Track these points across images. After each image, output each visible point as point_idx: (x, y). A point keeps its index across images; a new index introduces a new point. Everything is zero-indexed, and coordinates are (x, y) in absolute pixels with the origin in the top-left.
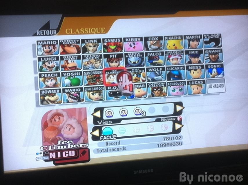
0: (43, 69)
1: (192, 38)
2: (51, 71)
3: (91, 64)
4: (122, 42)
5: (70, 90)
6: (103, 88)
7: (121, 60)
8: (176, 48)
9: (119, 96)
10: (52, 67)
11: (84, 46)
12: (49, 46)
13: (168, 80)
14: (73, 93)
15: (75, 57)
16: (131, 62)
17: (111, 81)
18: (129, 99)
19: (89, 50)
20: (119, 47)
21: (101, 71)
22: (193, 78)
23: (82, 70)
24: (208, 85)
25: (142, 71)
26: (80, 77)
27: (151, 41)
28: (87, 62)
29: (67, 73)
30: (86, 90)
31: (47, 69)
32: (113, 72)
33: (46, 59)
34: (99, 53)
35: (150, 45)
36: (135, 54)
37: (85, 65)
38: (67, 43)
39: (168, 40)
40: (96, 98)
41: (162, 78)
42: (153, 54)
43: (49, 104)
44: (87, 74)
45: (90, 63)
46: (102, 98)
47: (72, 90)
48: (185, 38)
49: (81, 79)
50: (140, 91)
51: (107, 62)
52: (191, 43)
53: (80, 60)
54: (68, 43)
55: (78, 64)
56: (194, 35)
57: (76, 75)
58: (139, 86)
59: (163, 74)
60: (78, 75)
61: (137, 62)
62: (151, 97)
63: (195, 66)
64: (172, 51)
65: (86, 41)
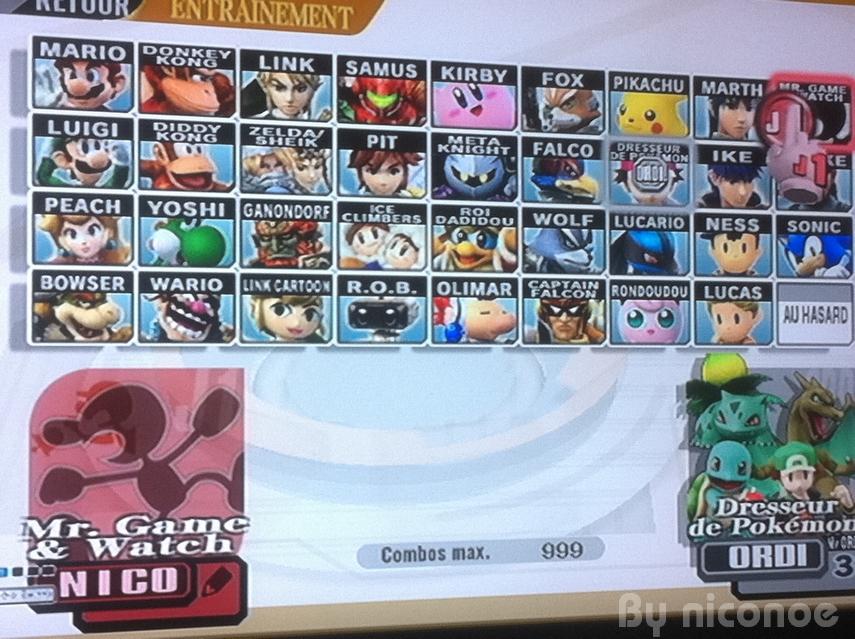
0: (54, 174)
1: (729, 90)
2: (92, 186)
3: (280, 168)
4: (425, 80)
5: (177, 280)
6: (327, 286)
7: (414, 164)
8: (657, 129)
9: (395, 327)
10: (100, 169)
11: (255, 81)
12: (87, 69)
13: (612, 273)
14: (186, 296)
15: (209, 131)
16: (457, 174)
17: (363, 254)
18: (441, 343)
19: (272, 102)
20: (412, 104)
21: (322, 204)
22: (722, 272)
23: (236, 195)
24: (783, 305)
25: (504, 220)
26: (223, 226)
27: (554, 90)
28: (263, 157)
29: (165, 199)
30: (246, 289)
31: (73, 176)
32: (375, 214)
33: (72, 129)
34: (319, 121)
35: (548, 108)
36: (478, 142)
37: (252, 172)
38: (173, 60)
39: (628, 90)
40: (291, 330)
41: (591, 262)
42: (556, 151)
43: (71, 339)
44: (258, 213)
45: (272, 162)
46: (318, 332)
47: (185, 286)
48: (698, 91)
49: (227, 234)
50: (488, 313)
51: (350, 166)
52: (725, 112)
53: (232, 146)
54: (178, 61)
55: (217, 164)
56: (739, 81)
57: (208, 215)
58: (486, 290)
59: (593, 245)
60: (217, 216)
61: (483, 178)
62: (535, 343)
63: (735, 217)
64: (642, 143)
65: (262, 58)
